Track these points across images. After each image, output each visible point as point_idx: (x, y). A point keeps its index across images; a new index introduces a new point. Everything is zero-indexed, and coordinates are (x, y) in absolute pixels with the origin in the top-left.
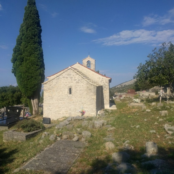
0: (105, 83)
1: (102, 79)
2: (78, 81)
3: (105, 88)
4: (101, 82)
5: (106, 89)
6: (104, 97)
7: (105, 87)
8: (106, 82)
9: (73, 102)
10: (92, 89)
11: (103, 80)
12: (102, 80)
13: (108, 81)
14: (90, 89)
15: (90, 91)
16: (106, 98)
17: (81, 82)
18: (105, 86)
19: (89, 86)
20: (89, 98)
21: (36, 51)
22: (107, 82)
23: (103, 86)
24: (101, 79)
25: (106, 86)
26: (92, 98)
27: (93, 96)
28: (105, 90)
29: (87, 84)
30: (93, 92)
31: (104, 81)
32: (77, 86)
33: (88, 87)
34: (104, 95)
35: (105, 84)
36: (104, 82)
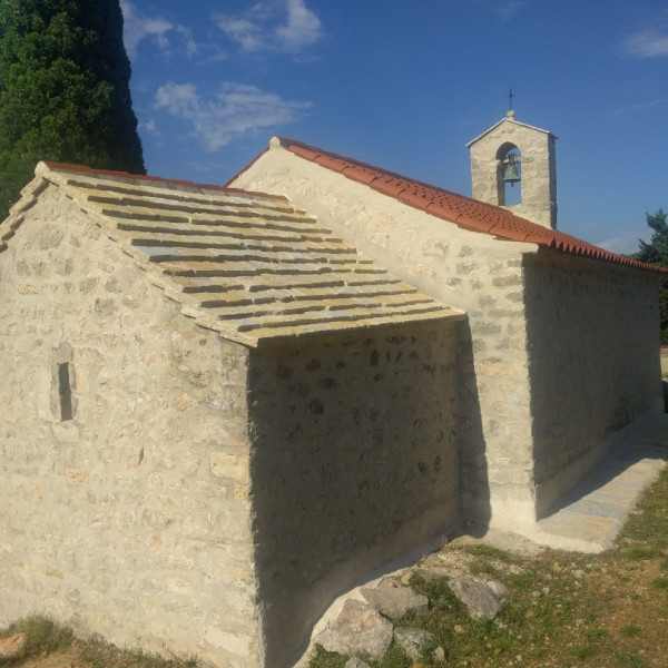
0: (494, 292)
1: (466, 252)
2: (105, 296)
3: (490, 341)
4: (454, 282)
5: (503, 346)
6: (485, 421)
7: (494, 330)
8: (498, 283)
9: (91, 499)
10: (212, 373)
11: (468, 260)
12: (464, 269)
13: (518, 271)
14: (196, 380)
15: (199, 393)
16: (506, 430)
17: (126, 303)
18: (487, 319)
19: (185, 346)
20: (193, 475)
21: (52, 105)
22: (511, 281)
23: (472, 323)
24: (453, 260)
25: (500, 314)
26: (217, 471)
27: (223, 455)
28: (495, 360)
29: (170, 322)
30: (224, 414)
31: (483, 274)
32: (102, 349)
33: (177, 358)
34: (487, 401)
35: (486, 301)
36: (477, 286)
